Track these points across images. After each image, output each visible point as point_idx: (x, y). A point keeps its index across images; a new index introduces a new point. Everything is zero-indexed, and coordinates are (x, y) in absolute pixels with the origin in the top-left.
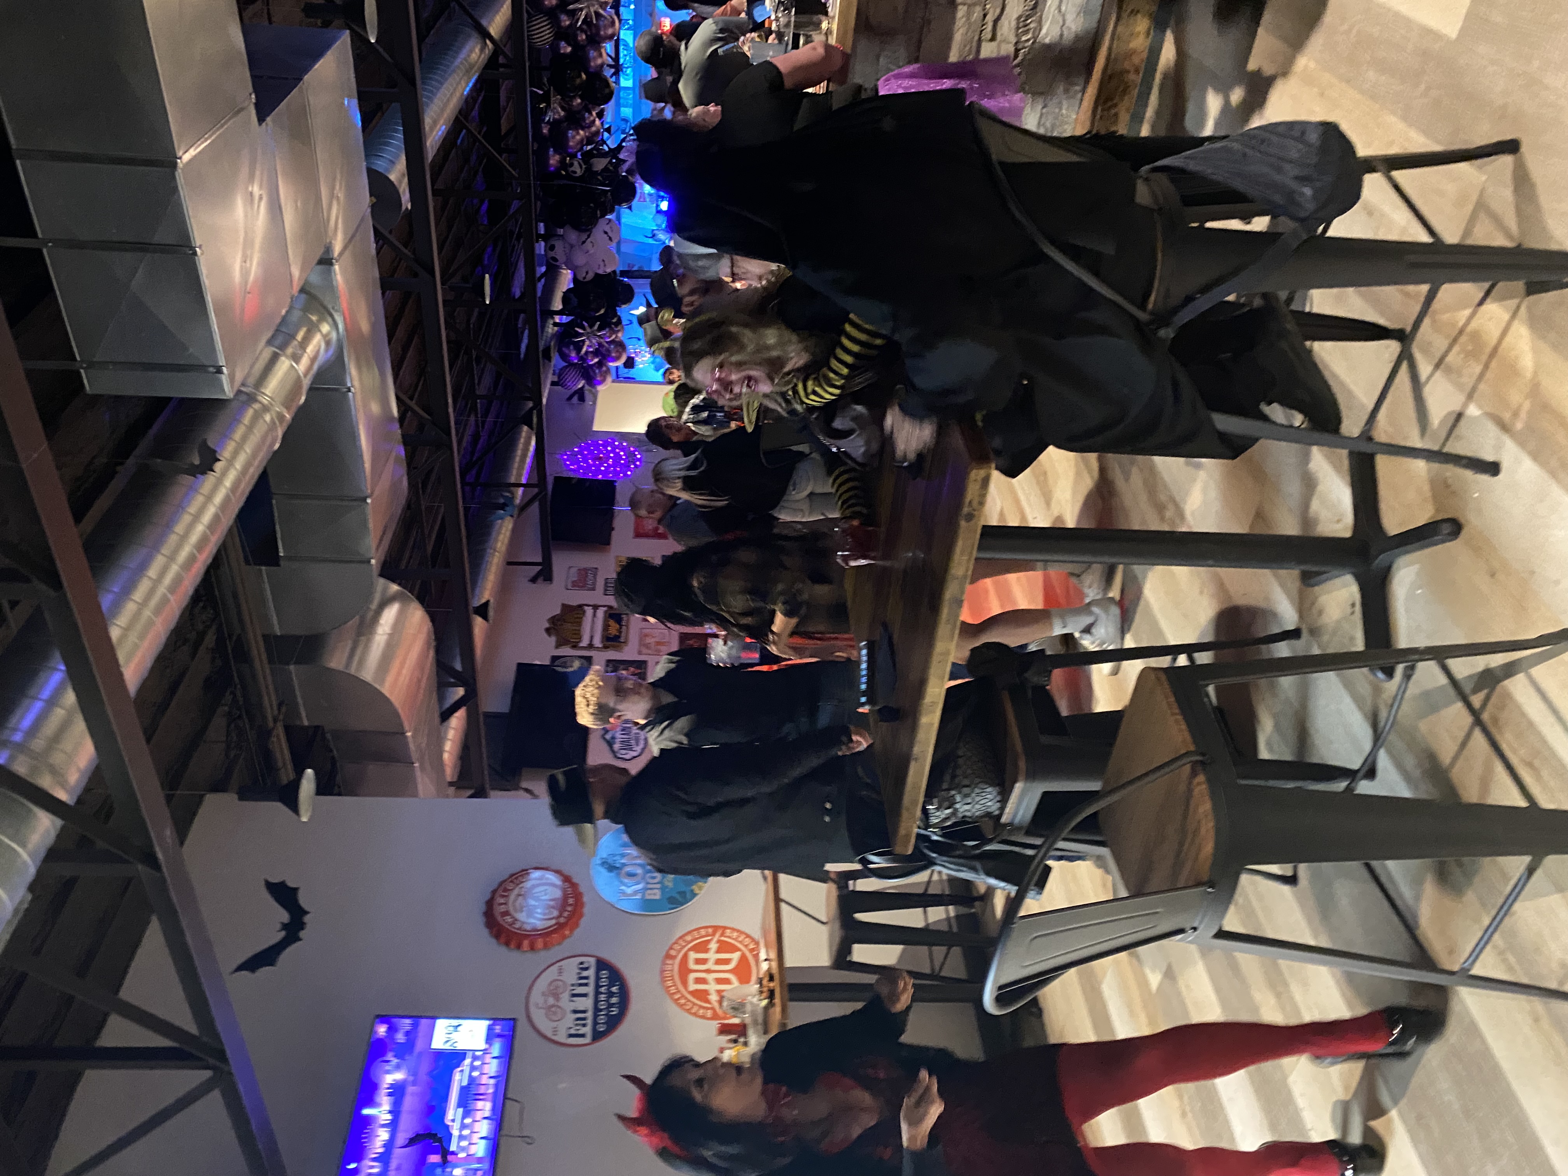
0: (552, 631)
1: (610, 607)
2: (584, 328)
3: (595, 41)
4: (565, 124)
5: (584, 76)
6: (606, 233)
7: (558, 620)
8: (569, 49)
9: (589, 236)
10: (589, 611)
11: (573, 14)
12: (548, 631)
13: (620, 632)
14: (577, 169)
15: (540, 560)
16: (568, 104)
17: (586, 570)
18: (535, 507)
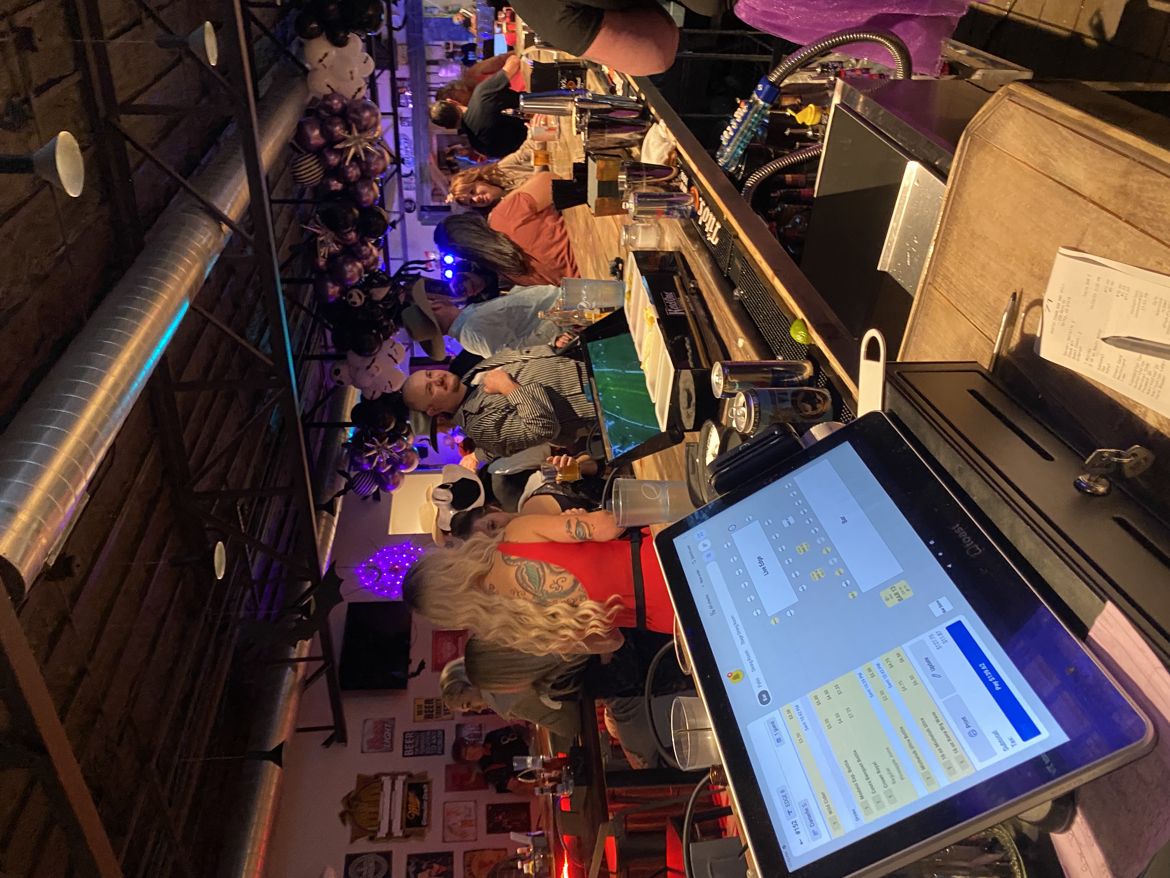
0: (347, 817)
1: (410, 776)
2: (374, 443)
3: (366, 176)
4: (341, 258)
5: (356, 212)
6: (390, 356)
7: (354, 799)
8: (339, 186)
9: (373, 361)
10: (387, 781)
11: (343, 152)
12: (342, 816)
13: (422, 811)
14: (357, 299)
15: (331, 723)
16: (343, 239)
17: (383, 722)
18: (323, 680)
